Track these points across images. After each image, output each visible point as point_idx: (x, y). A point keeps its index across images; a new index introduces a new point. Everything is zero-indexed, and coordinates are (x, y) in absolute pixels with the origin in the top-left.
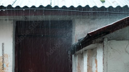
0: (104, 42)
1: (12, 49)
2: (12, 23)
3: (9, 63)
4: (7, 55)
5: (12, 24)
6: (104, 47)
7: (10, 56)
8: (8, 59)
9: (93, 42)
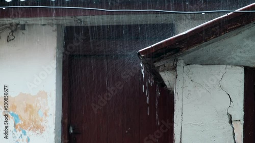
0: (178, 68)
1: (55, 81)
2: (53, 31)
3: (49, 109)
4: (46, 93)
5: (55, 34)
6: (176, 77)
7: (50, 96)
8: (47, 101)
9: (160, 68)
